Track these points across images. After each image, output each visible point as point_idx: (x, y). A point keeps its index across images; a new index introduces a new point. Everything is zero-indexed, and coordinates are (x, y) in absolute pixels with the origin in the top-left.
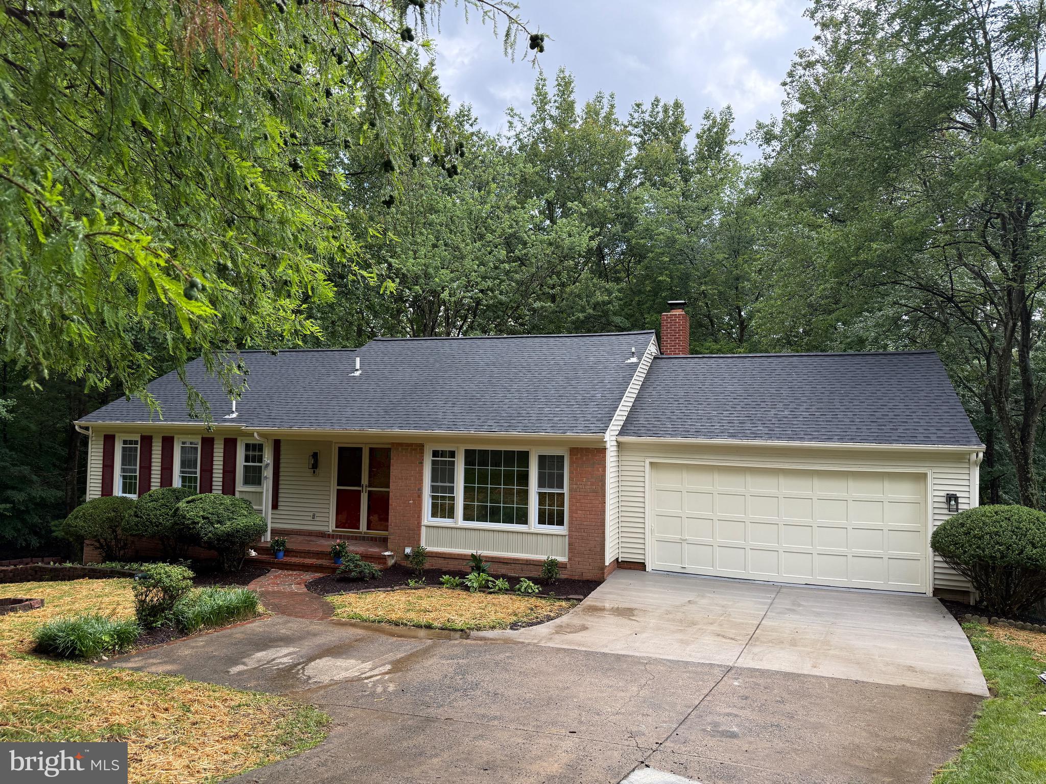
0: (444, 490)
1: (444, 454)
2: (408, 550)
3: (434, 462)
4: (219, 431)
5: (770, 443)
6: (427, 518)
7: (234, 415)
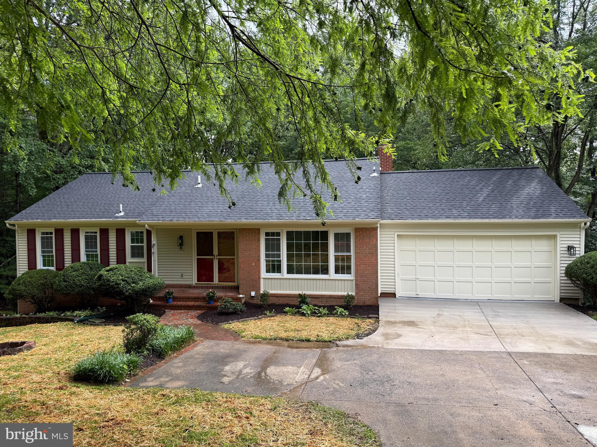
0: (273, 256)
1: (273, 234)
2: (253, 294)
3: (266, 240)
4: (112, 224)
5: (471, 221)
6: (264, 274)
7: (122, 214)
